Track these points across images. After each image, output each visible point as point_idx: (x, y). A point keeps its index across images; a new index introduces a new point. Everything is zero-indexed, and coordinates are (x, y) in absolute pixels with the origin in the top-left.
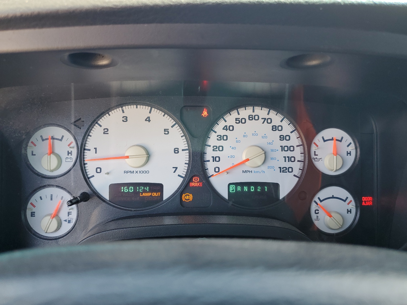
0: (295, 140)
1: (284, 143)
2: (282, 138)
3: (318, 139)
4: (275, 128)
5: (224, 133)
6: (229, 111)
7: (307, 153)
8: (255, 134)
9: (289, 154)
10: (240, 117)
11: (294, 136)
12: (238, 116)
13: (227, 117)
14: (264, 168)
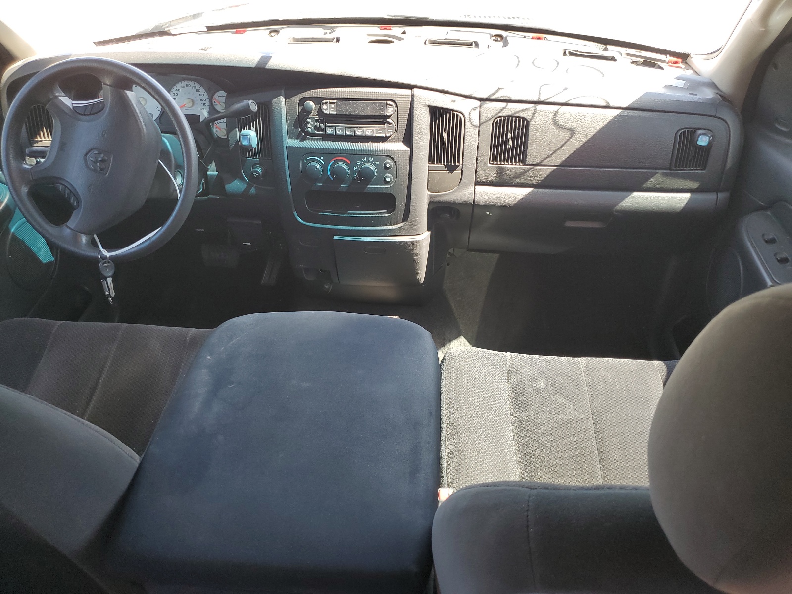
0: (206, 96)
1: (201, 97)
2: (200, 95)
3: (216, 96)
4: (197, 90)
5: (176, 92)
6: (177, 82)
7: (211, 102)
8: (189, 93)
9: (204, 102)
10: (182, 85)
11: (206, 94)
12: (187, 84)
13: (177, 85)
14: (193, 108)
